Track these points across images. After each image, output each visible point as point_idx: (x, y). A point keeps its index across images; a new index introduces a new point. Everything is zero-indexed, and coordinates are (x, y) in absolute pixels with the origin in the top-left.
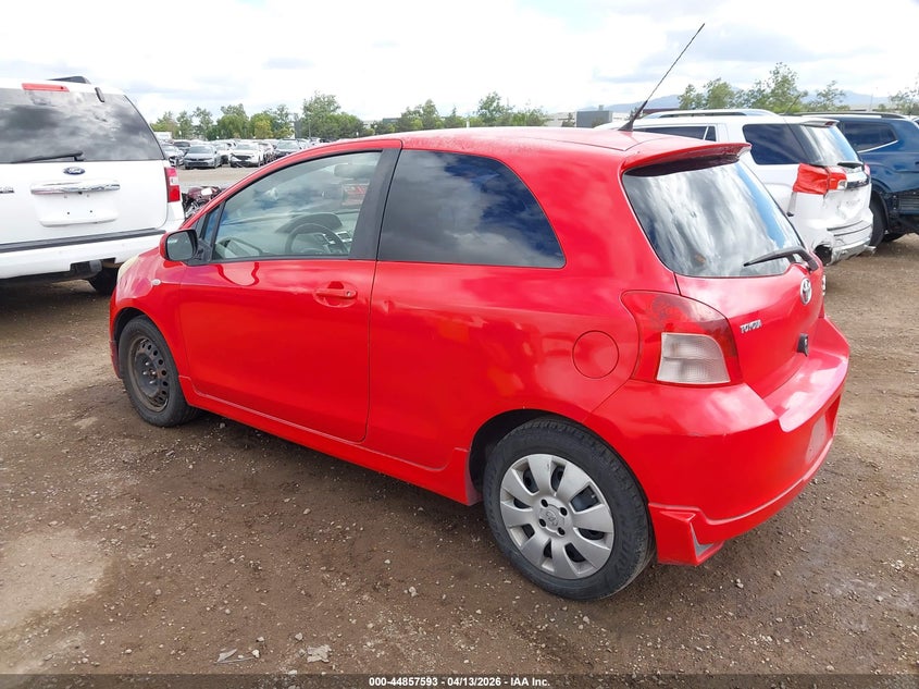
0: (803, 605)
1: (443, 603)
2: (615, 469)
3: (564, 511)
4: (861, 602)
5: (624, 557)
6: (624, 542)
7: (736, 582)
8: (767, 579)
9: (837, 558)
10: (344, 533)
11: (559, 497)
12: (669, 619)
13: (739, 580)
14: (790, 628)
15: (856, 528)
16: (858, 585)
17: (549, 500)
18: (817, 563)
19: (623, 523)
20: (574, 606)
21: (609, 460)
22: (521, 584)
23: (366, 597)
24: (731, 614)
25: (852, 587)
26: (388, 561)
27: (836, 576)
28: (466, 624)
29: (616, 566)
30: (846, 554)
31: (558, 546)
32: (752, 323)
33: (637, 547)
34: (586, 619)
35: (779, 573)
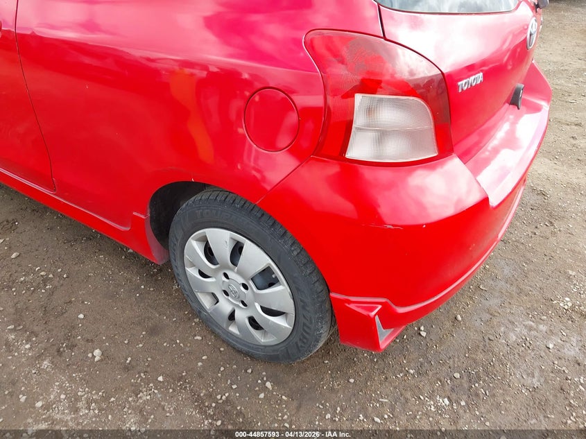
0: (480, 356)
1: (127, 368)
2: (295, 253)
3: (245, 287)
4: (533, 350)
5: (305, 337)
6: (304, 324)
7: (419, 329)
8: (448, 324)
9: (511, 297)
10: (45, 280)
11: (239, 273)
12: (352, 381)
13: (422, 328)
14: (466, 386)
15: (529, 262)
16: (530, 329)
17: (230, 274)
18: (494, 302)
19: (304, 308)
20: (259, 367)
21: (290, 243)
22: (211, 341)
23: (46, 364)
24: (412, 371)
25: (525, 332)
26: (81, 316)
27: (511, 318)
28: (144, 396)
29: (296, 343)
30: (520, 291)
31: (242, 316)
32: (472, 78)
33: (318, 330)
34: (268, 385)
35: (459, 318)
